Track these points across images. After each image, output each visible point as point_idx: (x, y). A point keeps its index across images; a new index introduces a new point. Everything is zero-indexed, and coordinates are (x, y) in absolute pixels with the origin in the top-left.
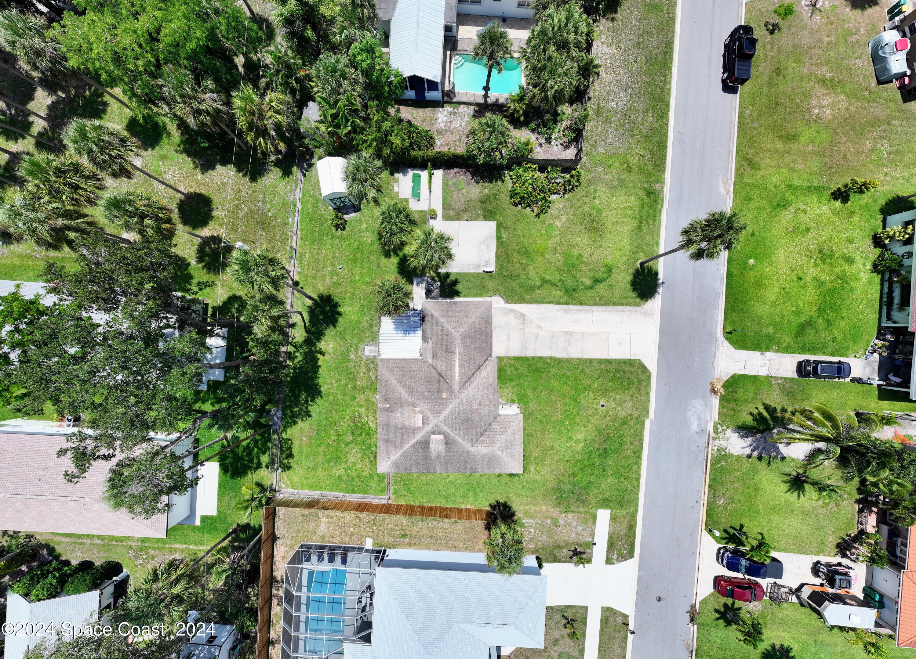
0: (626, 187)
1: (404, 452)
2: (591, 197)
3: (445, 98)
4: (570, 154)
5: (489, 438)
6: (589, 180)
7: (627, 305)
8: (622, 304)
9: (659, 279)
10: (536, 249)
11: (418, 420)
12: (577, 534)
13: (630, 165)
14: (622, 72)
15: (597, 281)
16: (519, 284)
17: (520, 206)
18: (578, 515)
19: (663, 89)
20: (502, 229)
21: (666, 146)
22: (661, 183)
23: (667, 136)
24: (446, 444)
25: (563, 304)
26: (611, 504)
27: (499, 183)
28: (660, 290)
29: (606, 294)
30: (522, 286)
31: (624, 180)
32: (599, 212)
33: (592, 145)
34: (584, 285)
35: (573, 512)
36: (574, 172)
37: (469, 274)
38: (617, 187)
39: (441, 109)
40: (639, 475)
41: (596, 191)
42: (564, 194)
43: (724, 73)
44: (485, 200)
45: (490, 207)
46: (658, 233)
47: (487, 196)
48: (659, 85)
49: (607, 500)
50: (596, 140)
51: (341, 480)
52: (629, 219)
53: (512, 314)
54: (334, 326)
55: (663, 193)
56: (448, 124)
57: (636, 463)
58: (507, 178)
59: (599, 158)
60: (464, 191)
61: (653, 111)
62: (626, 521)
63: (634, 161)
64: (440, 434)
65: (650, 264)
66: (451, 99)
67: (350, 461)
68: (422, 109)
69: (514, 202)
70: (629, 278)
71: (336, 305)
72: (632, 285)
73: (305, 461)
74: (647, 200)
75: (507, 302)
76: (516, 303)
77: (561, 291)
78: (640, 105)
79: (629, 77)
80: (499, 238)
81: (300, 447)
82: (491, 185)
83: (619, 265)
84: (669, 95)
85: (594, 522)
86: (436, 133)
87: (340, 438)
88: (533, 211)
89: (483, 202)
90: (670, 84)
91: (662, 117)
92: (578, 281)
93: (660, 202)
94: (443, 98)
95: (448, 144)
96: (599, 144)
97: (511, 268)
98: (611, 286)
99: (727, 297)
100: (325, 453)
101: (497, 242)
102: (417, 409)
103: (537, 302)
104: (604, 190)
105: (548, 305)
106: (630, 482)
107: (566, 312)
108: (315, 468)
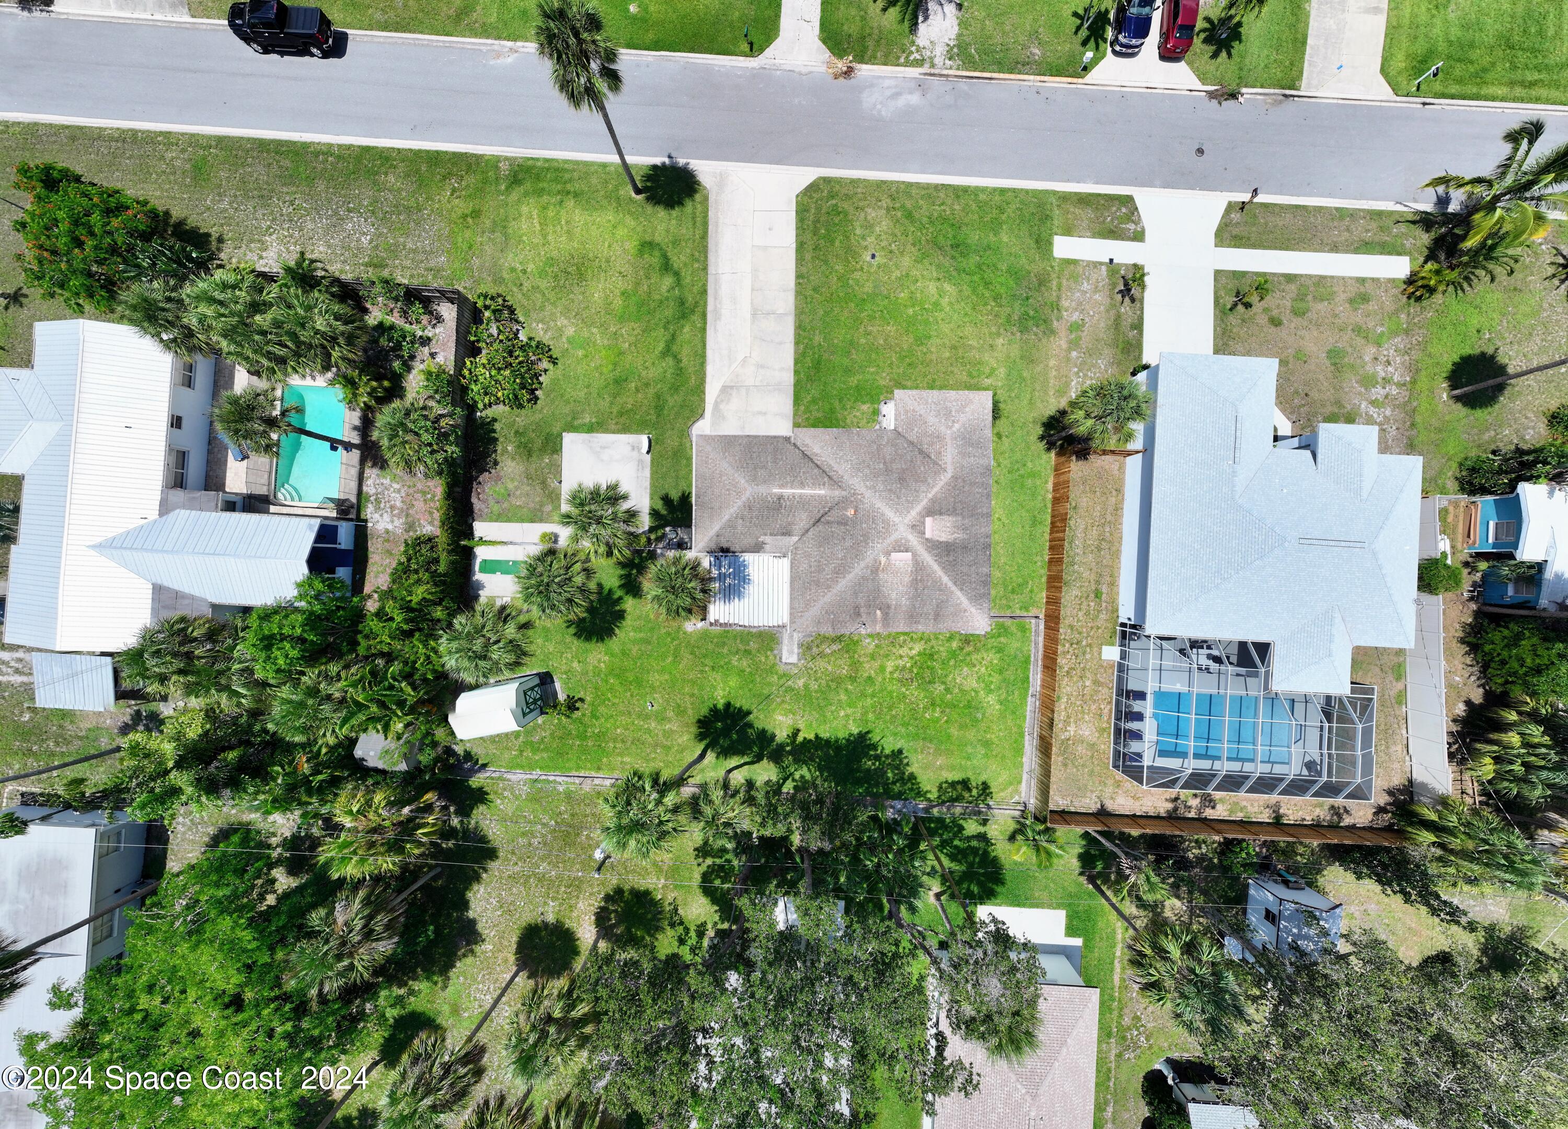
0: (506, 219)
1: (955, 583)
2: (523, 278)
3: (350, 516)
4: (448, 311)
5: (932, 444)
6: (494, 281)
7: (706, 216)
8: (705, 224)
9: (664, 164)
10: (610, 367)
11: (902, 559)
12: (1096, 290)
13: (468, 212)
14: (310, 226)
15: (666, 266)
16: (672, 395)
17: (537, 393)
18: (1063, 289)
19: (339, 157)
20: (576, 423)
21: (437, 152)
22: (499, 161)
23: (420, 151)
24: (941, 514)
25: (705, 323)
26: (1044, 235)
27: (497, 426)
28: (681, 161)
29: (688, 251)
30: (675, 389)
31: (494, 222)
32: (551, 261)
33: (435, 277)
34: (673, 288)
35: (1059, 298)
36: (480, 304)
37: (652, 478)
38: (505, 235)
39: (370, 525)
40: (995, 189)
41: (513, 270)
42: (517, 322)
43: (312, 55)
44: (526, 451)
45: (538, 443)
46: (586, 164)
47: (519, 447)
48: (332, 164)
49: (1037, 242)
50: (427, 269)
51: (1006, 699)
52: (563, 213)
53: (722, 406)
54: (749, 713)
55: (516, 158)
56: (396, 512)
57: (976, 195)
58: (490, 413)
59: (457, 265)
60: (510, 486)
61: (377, 173)
62: (1072, 210)
63: (461, 206)
64: (924, 523)
65: (638, 179)
66: (352, 507)
67: (974, 684)
68: (370, 555)
69: (529, 401)
70: (661, 213)
71: (714, 711)
72: (672, 207)
73: (975, 762)
74: (528, 185)
75: (702, 416)
76: (703, 400)
77: (683, 326)
78: (366, 196)
79: (318, 213)
80: (591, 429)
81: (952, 768)
82: (501, 440)
83: (639, 229)
84: (349, 147)
85: (1074, 262)
86: (411, 534)
87: (938, 701)
88: (546, 371)
89: (530, 455)
90: (331, 145)
91: (387, 159)
92: (667, 299)
93: (530, 163)
94: (351, 520)
95: (431, 513)
96: (432, 264)
97: (644, 408)
98: (676, 242)
99: (692, 50)
100: (962, 727)
101: (597, 432)
102: (883, 560)
103: (703, 364)
104: (511, 255)
105: (708, 347)
106: (1008, 204)
107: (718, 317)
108: (987, 744)
